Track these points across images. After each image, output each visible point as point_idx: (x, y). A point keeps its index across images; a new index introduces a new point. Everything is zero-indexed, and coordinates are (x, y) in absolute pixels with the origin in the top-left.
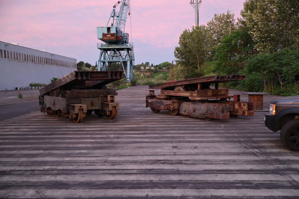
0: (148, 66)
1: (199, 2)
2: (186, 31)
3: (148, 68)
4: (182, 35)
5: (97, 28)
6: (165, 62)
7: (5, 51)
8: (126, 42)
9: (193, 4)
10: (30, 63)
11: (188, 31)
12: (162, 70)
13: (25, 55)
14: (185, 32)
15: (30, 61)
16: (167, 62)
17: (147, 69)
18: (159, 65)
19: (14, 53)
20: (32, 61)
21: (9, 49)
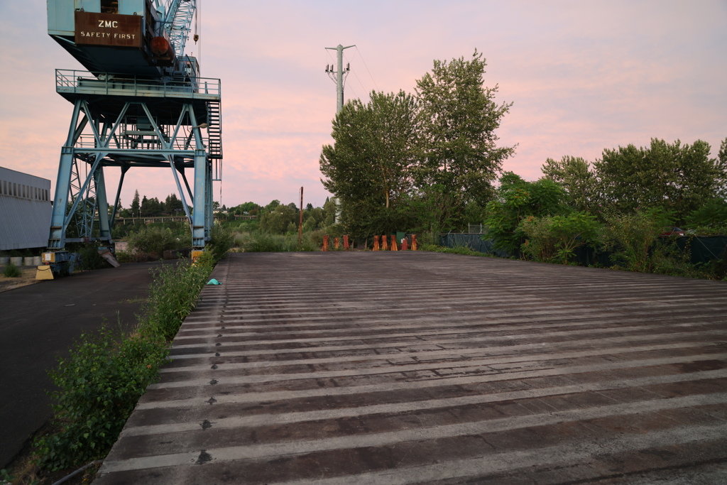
0: (216, 209)
3: (216, 212)
6: (248, 202)
12: (243, 216)
16: (251, 203)
17: (216, 214)
18: (236, 207)
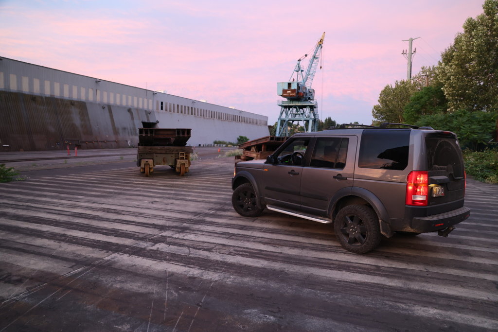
1: (413, 52)
2: (388, 86)
4: (383, 91)
5: (278, 83)
7: (192, 108)
8: (309, 99)
9: (405, 55)
10: (216, 120)
11: (390, 87)
13: (212, 112)
14: (387, 88)
15: (217, 118)
19: (201, 110)
20: (219, 118)
21: (196, 106)
